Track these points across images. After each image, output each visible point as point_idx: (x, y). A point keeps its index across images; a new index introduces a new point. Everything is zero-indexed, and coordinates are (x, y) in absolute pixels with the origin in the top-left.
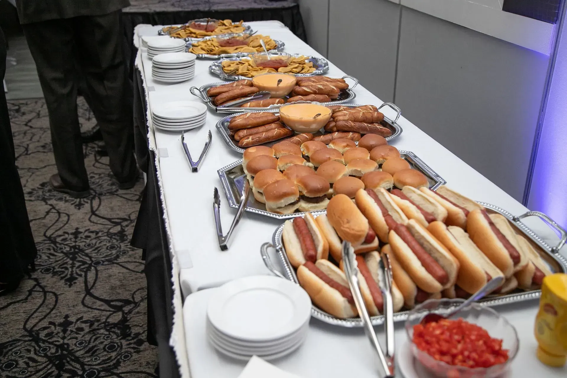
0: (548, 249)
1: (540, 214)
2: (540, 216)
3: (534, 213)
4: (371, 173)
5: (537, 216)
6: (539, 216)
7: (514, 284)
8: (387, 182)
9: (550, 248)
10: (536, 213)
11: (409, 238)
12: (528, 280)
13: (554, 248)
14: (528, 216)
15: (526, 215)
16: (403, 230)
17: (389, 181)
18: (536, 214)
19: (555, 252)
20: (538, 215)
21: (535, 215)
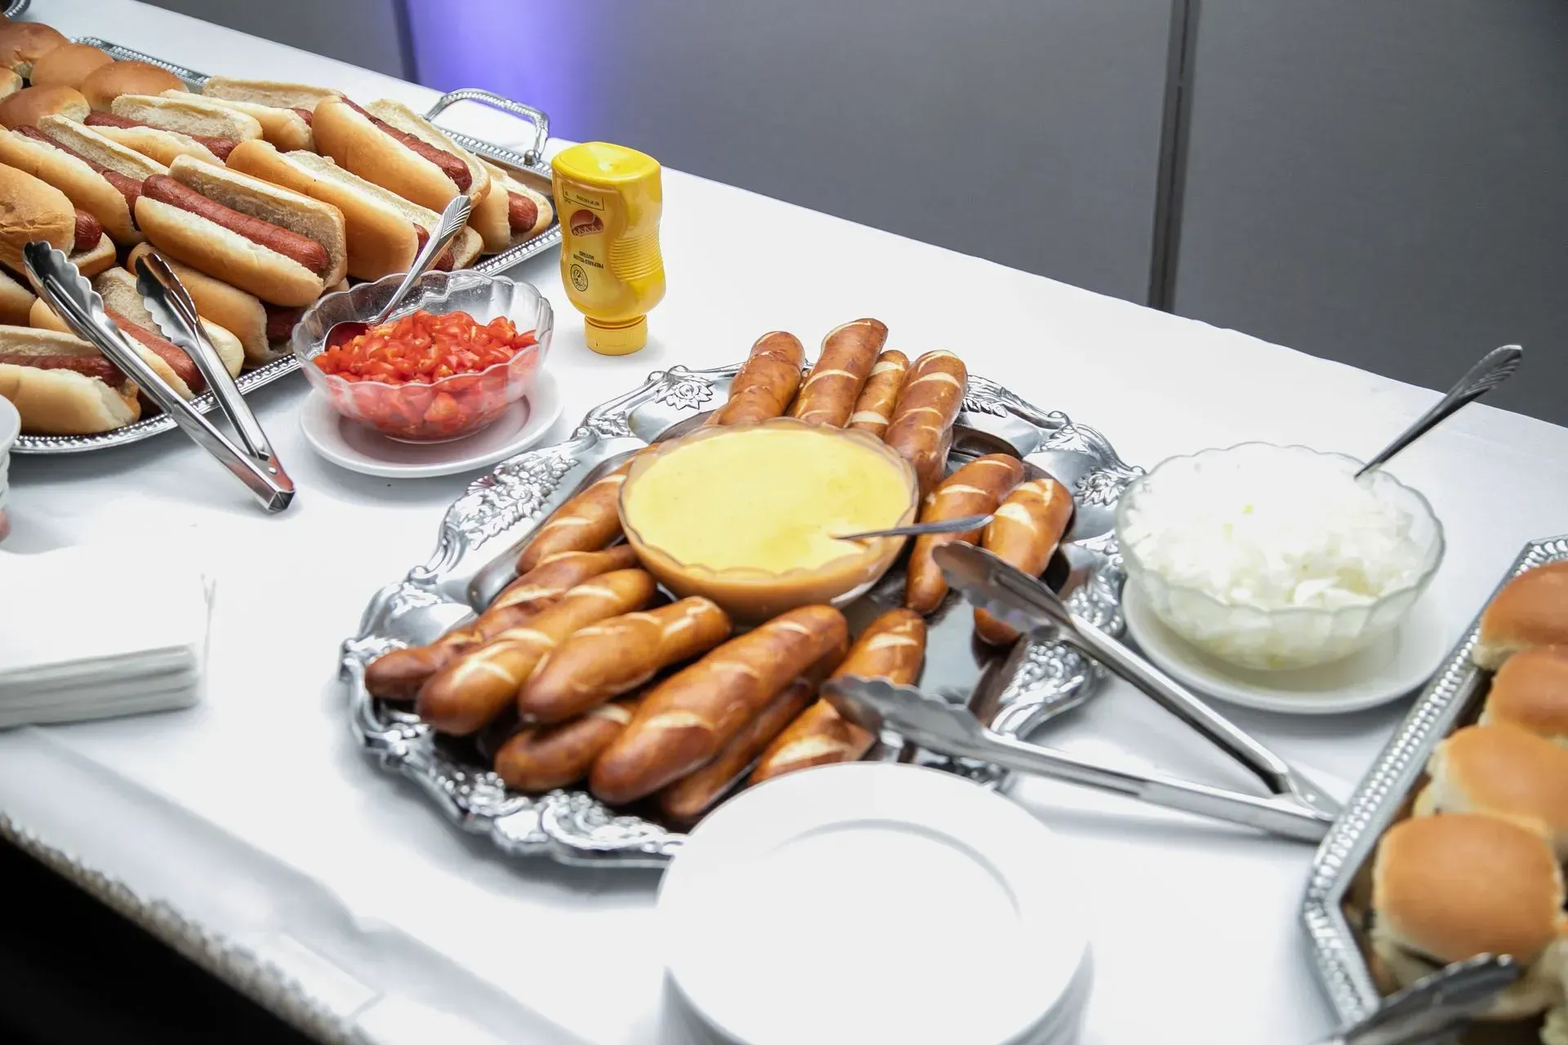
0: (520, 163)
1: (473, 93)
2: (475, 96)
3: (457, 94)
4: (13, 97)
5: (466, 98)
6: (473, 100)
7: (474, 242)
8: (73, 110)
9: (520, 158)
10: (462, 93)
11: (192, 199)
12: (503, 227)
13: (531, 153)
14: (447, 106)
15: (441, 107)
16: (167, 187)
17: (75, 105)
18: (464, 96)
19: (535, 161)
20: (469, 96)
21: (462, 99)
